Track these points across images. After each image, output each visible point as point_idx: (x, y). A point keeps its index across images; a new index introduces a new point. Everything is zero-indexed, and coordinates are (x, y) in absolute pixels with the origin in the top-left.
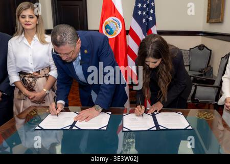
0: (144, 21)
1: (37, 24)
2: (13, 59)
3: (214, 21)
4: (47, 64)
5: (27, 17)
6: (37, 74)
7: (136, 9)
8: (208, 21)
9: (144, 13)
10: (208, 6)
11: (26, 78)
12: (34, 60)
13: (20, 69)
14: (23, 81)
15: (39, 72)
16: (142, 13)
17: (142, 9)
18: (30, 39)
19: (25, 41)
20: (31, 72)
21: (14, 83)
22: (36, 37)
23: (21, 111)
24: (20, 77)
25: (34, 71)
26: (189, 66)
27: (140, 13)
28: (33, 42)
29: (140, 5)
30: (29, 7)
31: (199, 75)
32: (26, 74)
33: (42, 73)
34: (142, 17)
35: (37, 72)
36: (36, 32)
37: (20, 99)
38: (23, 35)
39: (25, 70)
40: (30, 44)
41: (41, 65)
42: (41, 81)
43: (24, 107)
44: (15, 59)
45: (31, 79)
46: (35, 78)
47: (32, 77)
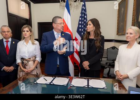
0: (82, 34)
1: (30, 35)
2: (19, 51)
3: (120, 34)
4: (34, 55)
5: (26, 31)
6: (29, 59)
7: (78, 28)
8: (117, 34)
9: (82, 30)
10: (117, 26)
11: (24, 61)
12: (28, 52)
13: (22, 57)
14: (23, 63)
15: (30, 58)
16: (81, 30)
17: (81, 28)
18: (27, 42)
19: (25, 43)
20: (26, 58)
21: (18, 63)
22: (30, 41)
23: (21, 76)
24: (21, 61)
25: (28, 58)
26: (107, 58)
27: (80, 30)
28: (28, 44)
29: (80, 26)
30: (27, 27)
31: (112, 63)
32: (24, 59)
33: (32, 59)
34: (81, 32)
35: (29, 58)
36: (30, 39)
37: (21, 71)
38: (24, 40)
39: (24, 57)
40: (27, 45)
41: (31, 55)
42: (31, 63)
43: (22, 75)
44: (20, 52)
45: (26, 62)
46: (28, 61)
47: (26, 61)
